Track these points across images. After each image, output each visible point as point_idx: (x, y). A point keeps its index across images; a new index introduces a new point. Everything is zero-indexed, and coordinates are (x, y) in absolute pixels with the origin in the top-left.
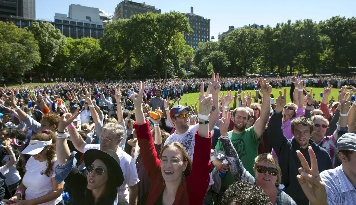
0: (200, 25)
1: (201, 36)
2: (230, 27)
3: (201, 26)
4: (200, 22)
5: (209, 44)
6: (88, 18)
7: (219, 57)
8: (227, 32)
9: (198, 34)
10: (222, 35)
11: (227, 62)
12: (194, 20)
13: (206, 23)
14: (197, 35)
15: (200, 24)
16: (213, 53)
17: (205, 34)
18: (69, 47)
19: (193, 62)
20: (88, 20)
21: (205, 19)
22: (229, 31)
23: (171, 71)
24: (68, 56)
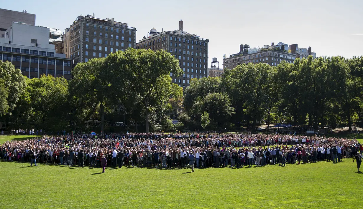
0: (193, 49)
1: (194, 65)
2: (241, 46)
3: (195, 51)
4: (193, 44)
5: (205, 82)
6: (33, 41)
7: (218, 101)
8: (237, 55)
9: (190, 62)
10: (229, 58)
11: (229, 108)
12: (184, 42)
13: (203, 45)
14: (188, 64)
15: (192, 47)
16: (211, 95)
17: (200, 61)
18: (28, 90)
19: (182, 106)
20: (34, 45)
21: (201, 39)
22: (240, 53)
23: (153, 120)
24: (29, 102)
